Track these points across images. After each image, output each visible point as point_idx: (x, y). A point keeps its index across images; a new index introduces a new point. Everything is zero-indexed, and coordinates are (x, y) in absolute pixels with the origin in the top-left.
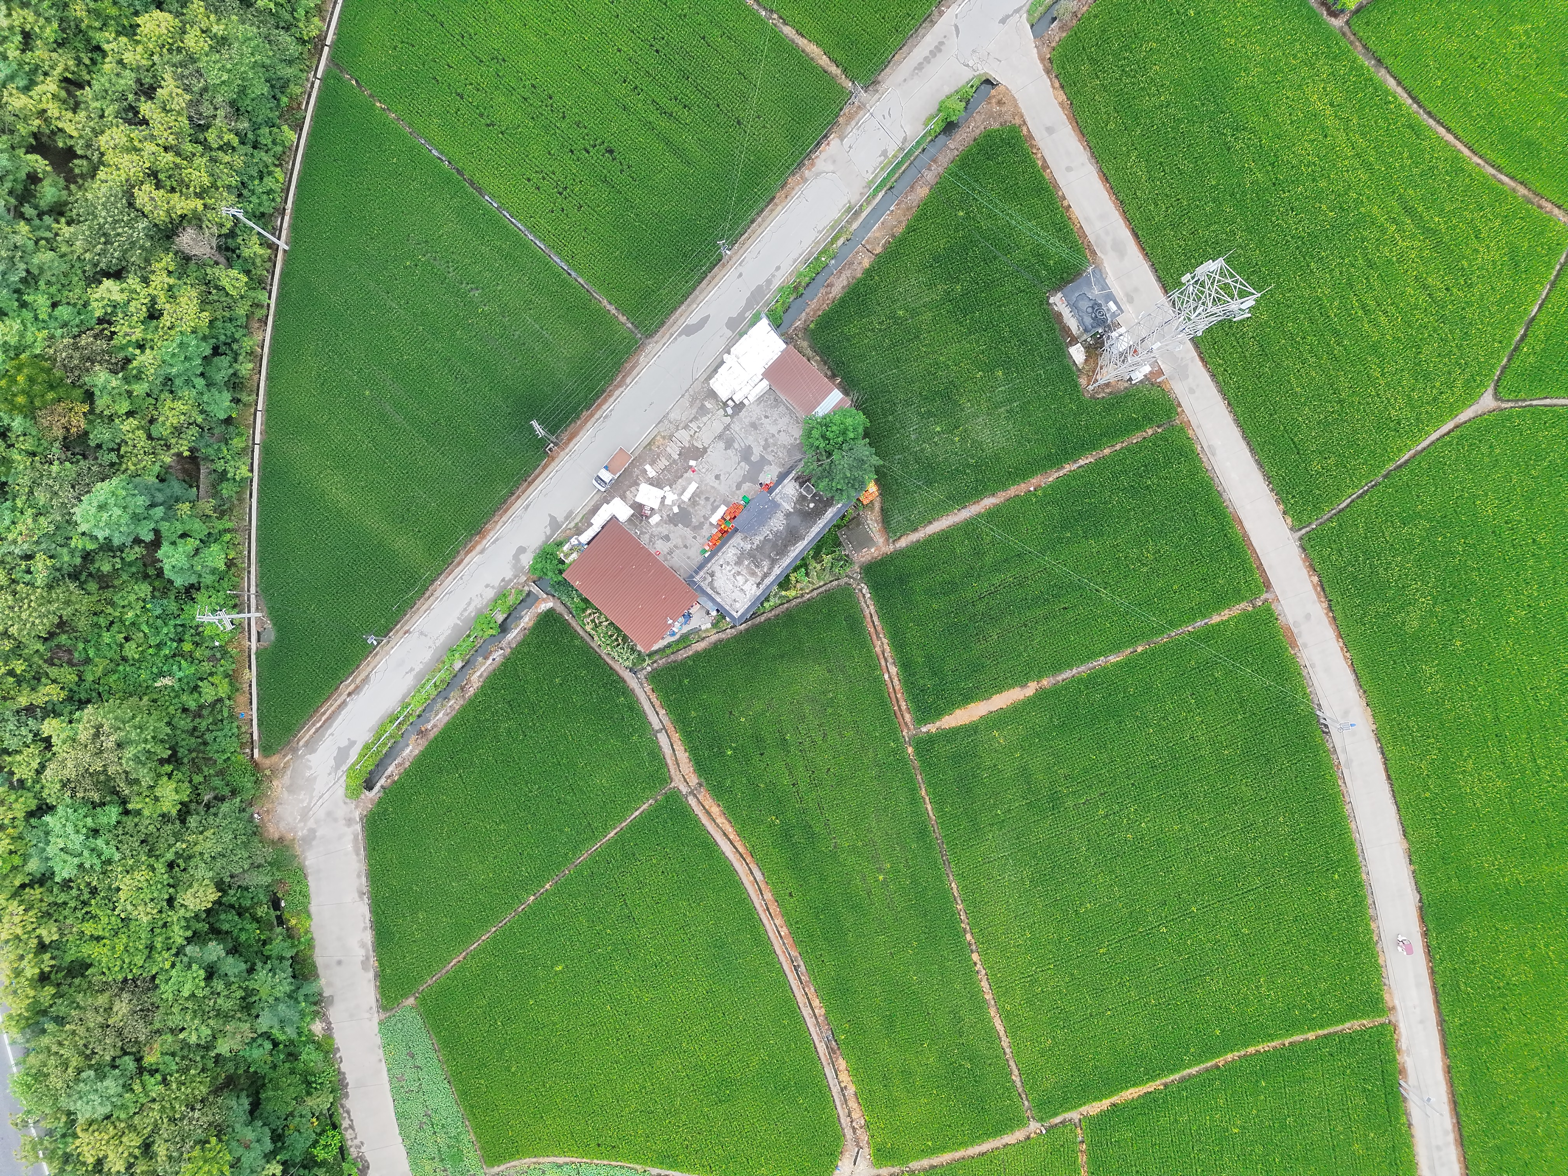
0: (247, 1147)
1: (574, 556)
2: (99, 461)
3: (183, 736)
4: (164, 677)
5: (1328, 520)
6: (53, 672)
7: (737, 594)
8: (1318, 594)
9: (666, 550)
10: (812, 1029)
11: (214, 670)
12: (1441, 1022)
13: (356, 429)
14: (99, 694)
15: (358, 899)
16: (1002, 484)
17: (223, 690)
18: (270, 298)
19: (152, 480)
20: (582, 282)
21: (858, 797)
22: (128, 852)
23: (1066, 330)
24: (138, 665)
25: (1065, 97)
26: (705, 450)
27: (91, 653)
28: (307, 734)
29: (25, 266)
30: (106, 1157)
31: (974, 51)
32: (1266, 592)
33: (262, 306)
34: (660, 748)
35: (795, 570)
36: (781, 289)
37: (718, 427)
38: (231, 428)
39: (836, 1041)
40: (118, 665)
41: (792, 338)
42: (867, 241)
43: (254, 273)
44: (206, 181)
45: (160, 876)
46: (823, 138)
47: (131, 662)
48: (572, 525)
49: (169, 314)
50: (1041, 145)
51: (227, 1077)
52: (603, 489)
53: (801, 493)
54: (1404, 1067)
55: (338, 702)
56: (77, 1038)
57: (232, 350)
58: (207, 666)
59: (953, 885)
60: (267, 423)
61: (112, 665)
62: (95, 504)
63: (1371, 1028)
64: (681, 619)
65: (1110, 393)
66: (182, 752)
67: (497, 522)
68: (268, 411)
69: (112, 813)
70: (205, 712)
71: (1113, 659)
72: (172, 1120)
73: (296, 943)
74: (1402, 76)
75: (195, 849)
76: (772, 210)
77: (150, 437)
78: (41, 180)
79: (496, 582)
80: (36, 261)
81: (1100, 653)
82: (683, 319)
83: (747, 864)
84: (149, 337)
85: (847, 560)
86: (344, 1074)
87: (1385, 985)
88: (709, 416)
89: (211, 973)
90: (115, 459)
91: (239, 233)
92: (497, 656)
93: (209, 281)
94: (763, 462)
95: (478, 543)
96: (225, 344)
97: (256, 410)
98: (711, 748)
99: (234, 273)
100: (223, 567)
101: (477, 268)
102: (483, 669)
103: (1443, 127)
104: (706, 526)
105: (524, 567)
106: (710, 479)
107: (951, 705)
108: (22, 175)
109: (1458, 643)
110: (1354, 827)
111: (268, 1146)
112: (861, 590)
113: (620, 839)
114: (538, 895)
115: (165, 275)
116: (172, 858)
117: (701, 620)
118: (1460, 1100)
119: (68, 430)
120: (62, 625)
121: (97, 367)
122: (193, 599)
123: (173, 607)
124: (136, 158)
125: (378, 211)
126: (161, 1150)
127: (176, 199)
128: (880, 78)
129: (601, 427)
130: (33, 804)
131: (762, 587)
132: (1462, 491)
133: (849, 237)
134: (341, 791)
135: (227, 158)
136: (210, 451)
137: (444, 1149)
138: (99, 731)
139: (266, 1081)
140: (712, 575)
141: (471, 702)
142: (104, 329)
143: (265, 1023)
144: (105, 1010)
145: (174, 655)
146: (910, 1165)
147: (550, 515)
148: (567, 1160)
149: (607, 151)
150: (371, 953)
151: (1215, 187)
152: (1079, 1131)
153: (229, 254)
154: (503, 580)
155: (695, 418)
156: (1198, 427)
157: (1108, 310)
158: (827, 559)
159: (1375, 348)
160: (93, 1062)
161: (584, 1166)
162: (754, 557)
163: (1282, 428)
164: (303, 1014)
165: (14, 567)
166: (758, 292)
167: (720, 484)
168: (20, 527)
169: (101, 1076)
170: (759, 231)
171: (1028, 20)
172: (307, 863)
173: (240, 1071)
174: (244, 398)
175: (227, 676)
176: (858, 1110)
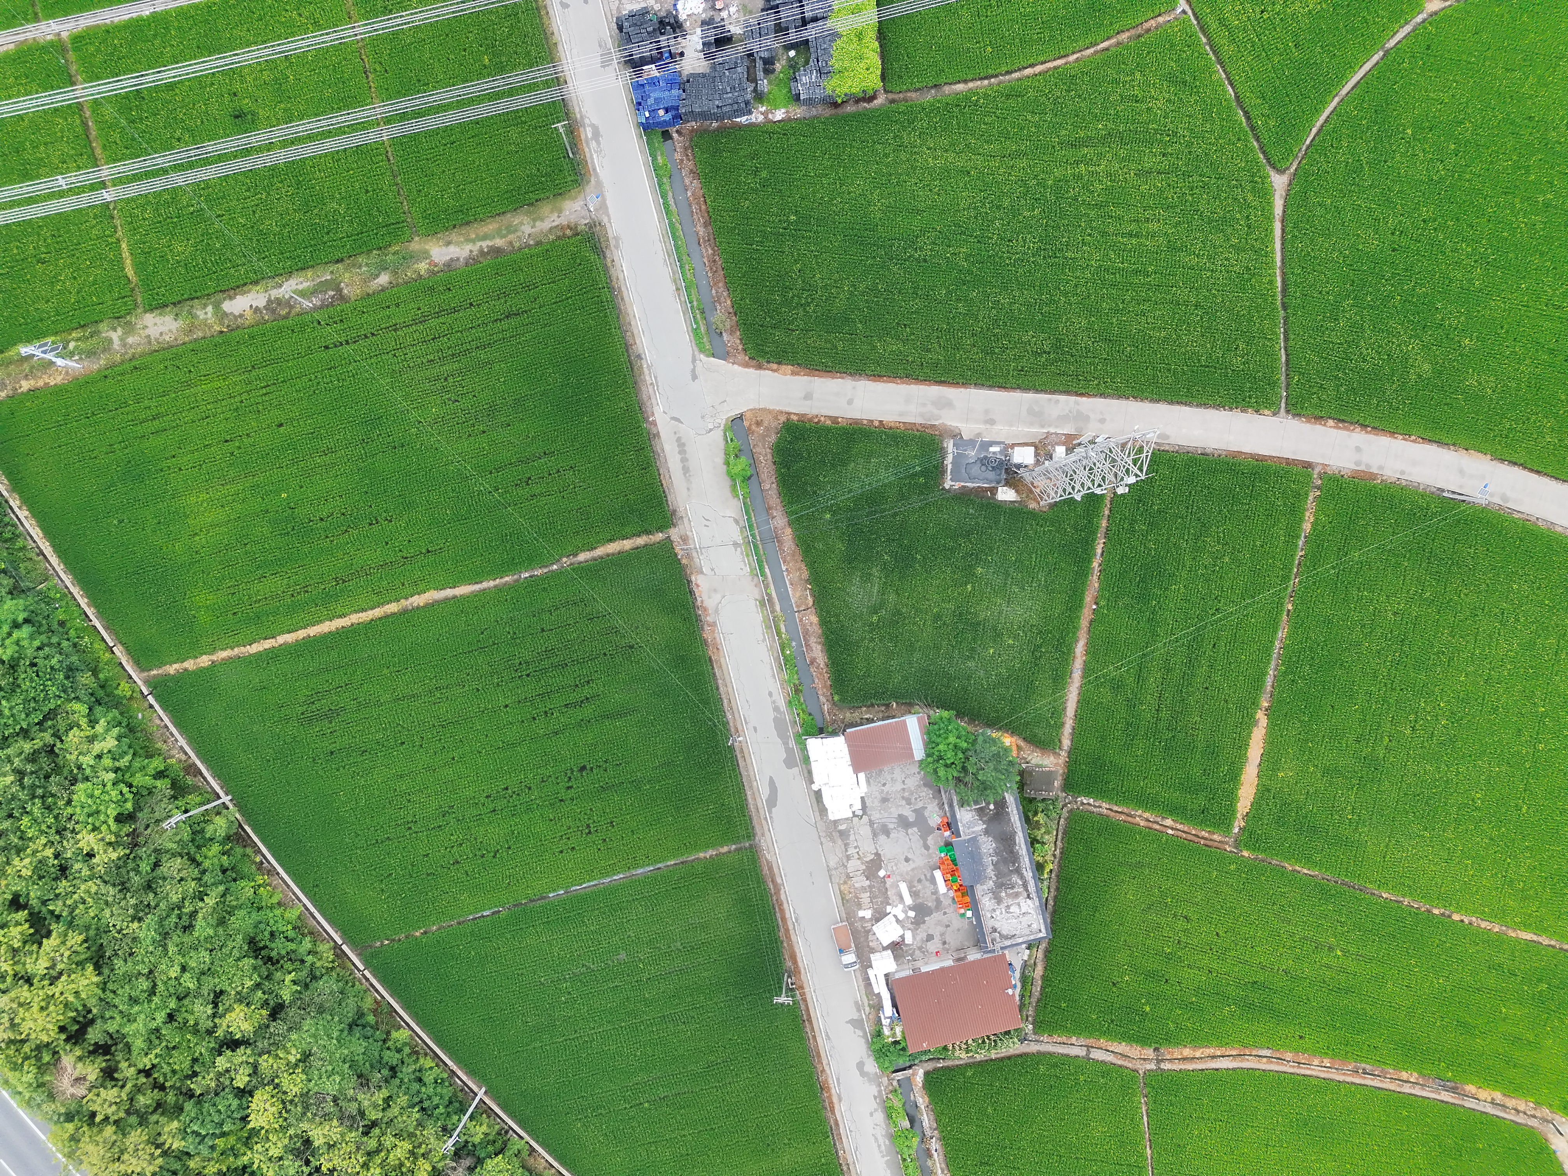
5: (1287, 379)
7: (1025, 920)
8: (1345, 428)
9: (940, 945)
10: (1424, 1094)
16: (1073, 629)
18: (515, 1132)
20: (673, 863)
21: (1257, 926)
25: (790, 367)
26: (877, 855)
31: (703, 417)
32: (1313, 469)
33: (523, 1147)
34: (1104, 1062)
36: (790, 705)
37: (866, 831)
39: (1448, 1080)
41: (835, 721)
42: (797, 606)
46: (689, 586)
48: (867, 1009)
50: (815, 412)
52: (857, 967)
53: (976, 809)
59: (1384, 895)
67: (823, 1069)
74: (962, 76)
76: (721, 667)
79: (873, 1105)
81: (1270, 641)
82: (759, 801)
83: (1250, 1055)
85: (1052, 801)
88: (852, 832)
92: (934, 1145)
94: (919, 813)
95: (830, 1097)
98: (1132, 1020)
101: (605, 944)
102: (938, 1165)
103: (1026, 68)
104: (943, 899)
105: (876, 1072)
106: (905, 867)
107: (1232, 797)
109: (1467, 342)
110: (1560, 529)
112: (1083, 804)
113: (1158, 1148)
117: (1019, 956)
125: (504, 995)
128: (672, 508)
129: (803, 930)
131: (1034, 895)
133: (784, 619)
140: (995, 930)
147: (847, 1022)
149: (581, 771)
151: (949, 292)
154: (875, 1098)
155: (846, 845)
157: (994, 453)
158: (1040, 818)
159: (1172, 248)
162: (1003, 884)
163: (1185, 368)
166: (779, 724)
167: (914, 861)
170: (730, 690)
171: (708, 356)
176: (1518, 1102)
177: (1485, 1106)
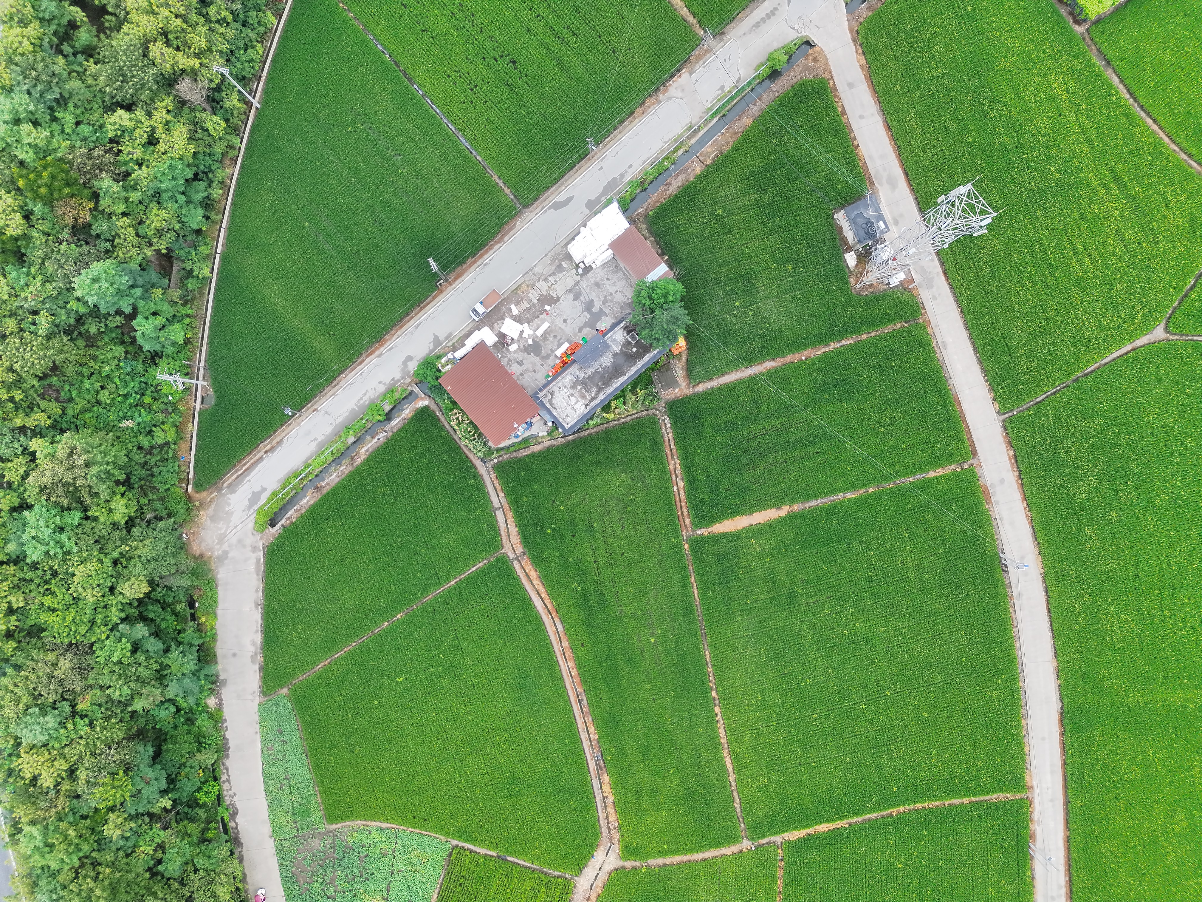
0: (148, 783)
1: (449, 367)
2: (97, 248)
3: (137, 467)
4: (127, 420)
5: (1026, 409)
6: (44, 404)
7: (569, 411)
8: (1012, 465)
9: (518, 373)
10: (586, 750)
11: (166, 420)
12: (1067, 802)
13: (295, 251)
14: (76, 426)
15: (254, 608)
16: (781, 353)
17: (171, 436)
18: (241, 143)
19: (134, 266)
20: (480, 159)
21: (642, 576)
22: (84, 547)
23: (844, 240)
24: (108, 409)
25: (865, 61)
26: (558, 299)
27: (74, 394)
28: (230, 478)
29: (59, 91)
30: (40, 775)
31: (800, 18)
32: (973, 458)
33: (235, 149)
34: (497, 521)
35: (616, 398)
36: (630, 182)
37: (570, 283)
38: (200, 238)
39: (603, 760)
40: (93, 406)
41: (635, 221)
42: (701, 154)
43: (231, 121)
44: (204, 45)
45: (106, 568)
46: (676, 72)
47: (104, 405)
48: (450, 344)
49: (164, 142)
50: (842, 96)
51: (138, 730)
52: (477, 319)
53: (627, 339)
54: (1034, 833)
55: (257, 457)
56: (29, 683)
57: (208, 178)
58: (160, 416)
59: (707, 652)
60: (228, 238)
61: (89, 405)
62: (91, 277)
63: (1013, 800)
64: (524, 426)
65: (872, 292)
66: (134, 479)
67: (393, 335)
68: (229, 229)
69: (76, 516)
70: (155, 451)
71: (849, 496)
72: (93, 754)
73: (203, 635)
74: (1125, 76)
75: (135, 552)
76: (631, 122)
77: (137, 235)
78: (78, 27)
79: (387, 381)
80: (67, 87)
81: (840, 489)
82: (553, 196)
83: (552, 618)
84: (147, 157)
85: (656, 396)
86: (228, 739)
87: (1027, 769)
88: (564, 273)
89: (136, 648)
90: (109, 247)
91: (224, 89)
92: (382, 436)
93: (197, 122)
94: (601, 313)
95: (377, 349)
96: (203, 172)
97: (220, 227)
98: (535, 526)
99: (216, 119)
100: (182, 342)
101: (402, 139)
102: (369, 445)
103: (1151, 119)
104: (552, 357)
105: (410, 372)
106: (559, 322)
107: (723, 516)
108: (65, 21)
109: (1114, 515)
110: (1018, 645)
111: (164, 785)
112: (664, 421)
113: (458, 588)
114: (391, 622)
115: (164, 112)
116: (118, 556)
117: (539, 429)
118: (1074, 864)
119: (76, 220)
120: (55, 368)
121: (104, 174)
122: (156, 364)
123: (140, 368)
124: (152, 19)
125: (331, 86)
126: (82, 775)
127: (180, 56)
128: (725, 30)
129: (481, 272)
130: (16, 502)
131: (589, 408)
132: (1132, 399)
133: (687, 149)
134: (251, 525)
135: (222, 30)
136: (183, 253)
137: (297, 806)
138: (72, 452)
139: (168, 737)
140: (552, 394)
141: (358, 469)
142: (113, 148)
143: (173, 690)
144: (52, 665)
145: (137, 405)
146: (649, 862)
147: (434, 334)
148: (389, 825)
149: (511, 62)
150: (259, 651)
152: (780, 851)
153: (215, 104)
154: (393, 379)
155: (553, 274)
156: (936, 326)
157: (878, 227)
158: (641, 393)
159: (1078, 282)
160: (39, 702)
161: (401, 831)
162: (586, 384)
163: (1000, 334)
164: (201, 690)
165: (23, 319)
166: (613, 183)
167: (566, 326)
168: (32, 288)
169: (44, 713)
170: (619, 137)
172: (219, 576)
173: (149, 727)
174: (213, 216)
175: (175, 426)
176: (614, 815)
177: (599, 794)
